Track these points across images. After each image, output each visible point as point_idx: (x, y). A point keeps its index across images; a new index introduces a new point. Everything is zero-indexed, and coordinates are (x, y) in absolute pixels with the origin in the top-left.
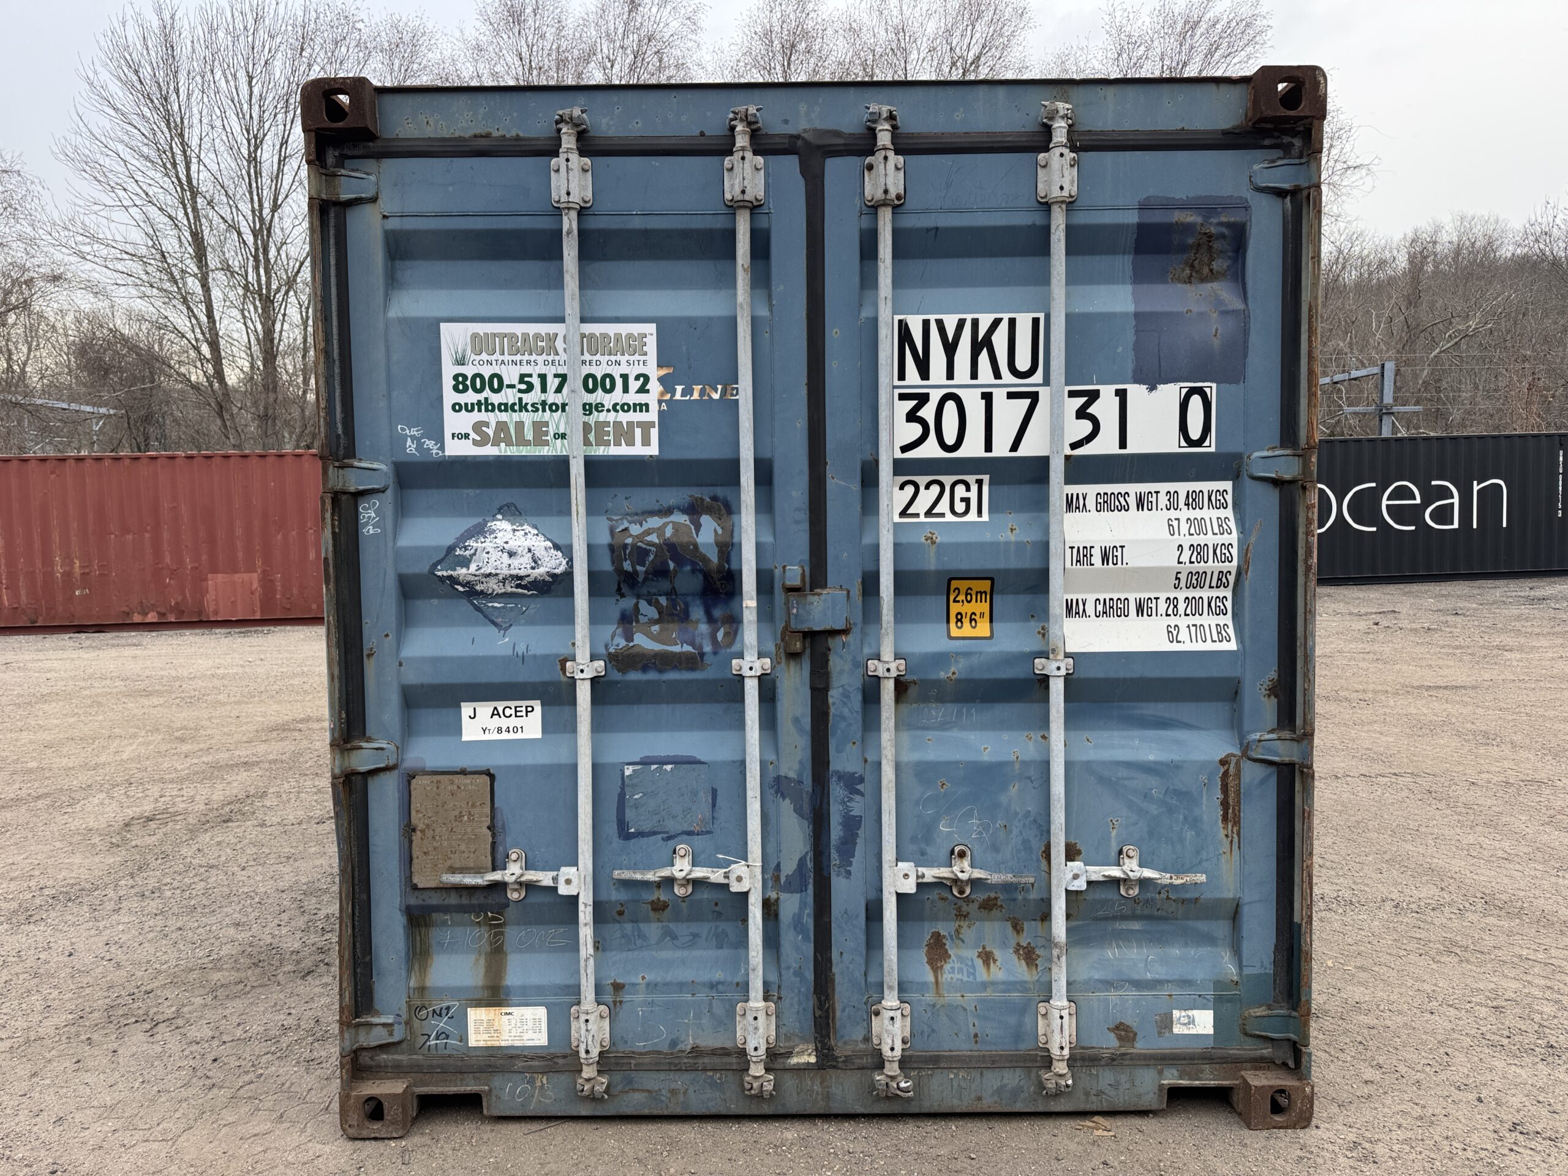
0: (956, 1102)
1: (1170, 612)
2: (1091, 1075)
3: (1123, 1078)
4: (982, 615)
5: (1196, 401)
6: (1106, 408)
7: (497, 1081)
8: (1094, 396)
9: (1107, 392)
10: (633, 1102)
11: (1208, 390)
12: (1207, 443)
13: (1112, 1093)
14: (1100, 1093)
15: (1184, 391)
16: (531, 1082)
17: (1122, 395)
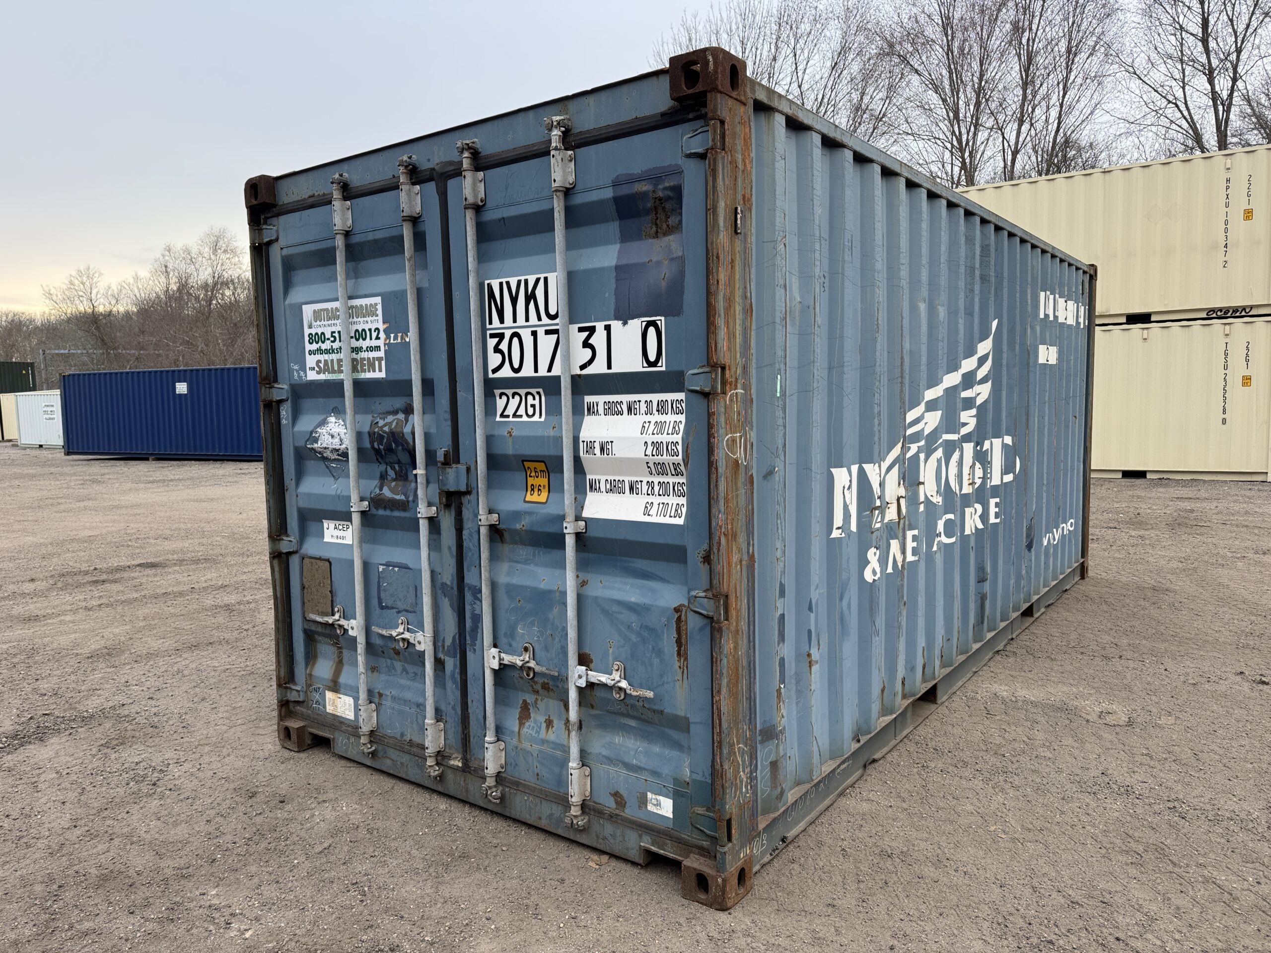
0: (528, 816)
1: (649, 492)
2: (600, 824)
3: (619, 832)
4: (544, 486)
5: (652, 331)
6: (599, 339)
7: (337, 734)
8: (592, 330)
9: (600, 326)
10: (386, 765)
11: (659, 323)
12: (660, 364)
13: (612, 841)
14: (604, 838)
15: (644, 324)
16: (348, 739)
17: (608, 328)
